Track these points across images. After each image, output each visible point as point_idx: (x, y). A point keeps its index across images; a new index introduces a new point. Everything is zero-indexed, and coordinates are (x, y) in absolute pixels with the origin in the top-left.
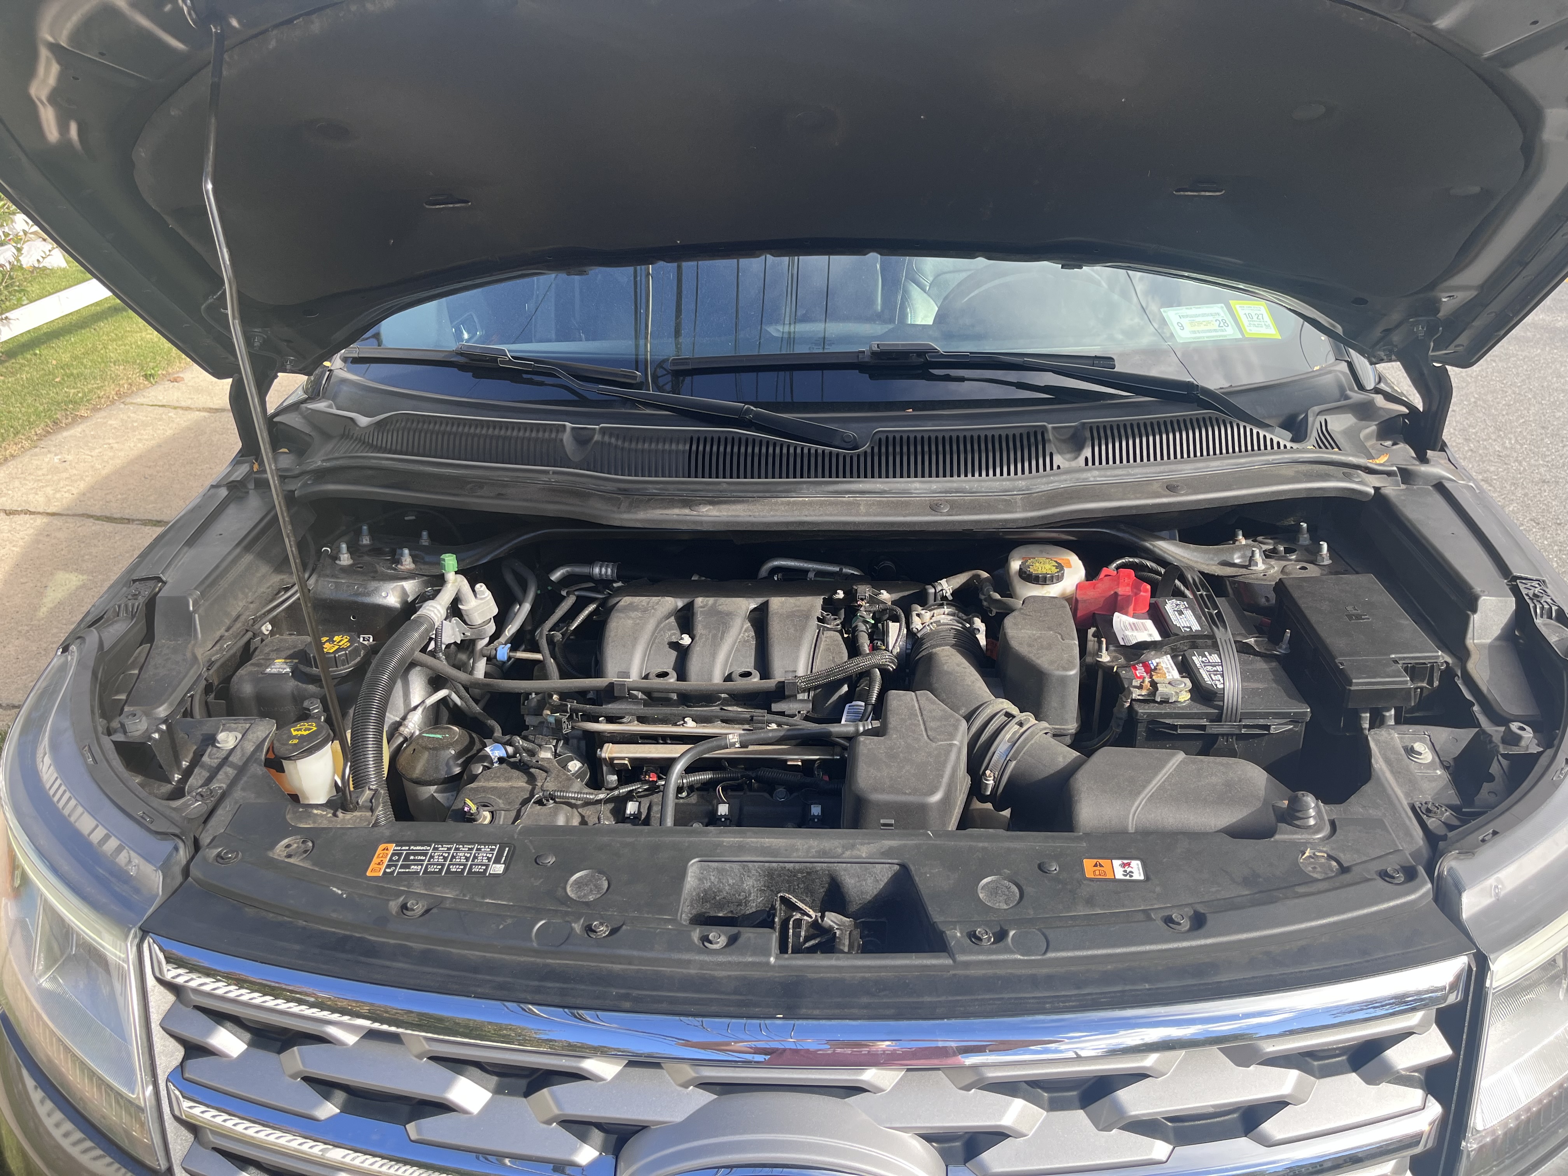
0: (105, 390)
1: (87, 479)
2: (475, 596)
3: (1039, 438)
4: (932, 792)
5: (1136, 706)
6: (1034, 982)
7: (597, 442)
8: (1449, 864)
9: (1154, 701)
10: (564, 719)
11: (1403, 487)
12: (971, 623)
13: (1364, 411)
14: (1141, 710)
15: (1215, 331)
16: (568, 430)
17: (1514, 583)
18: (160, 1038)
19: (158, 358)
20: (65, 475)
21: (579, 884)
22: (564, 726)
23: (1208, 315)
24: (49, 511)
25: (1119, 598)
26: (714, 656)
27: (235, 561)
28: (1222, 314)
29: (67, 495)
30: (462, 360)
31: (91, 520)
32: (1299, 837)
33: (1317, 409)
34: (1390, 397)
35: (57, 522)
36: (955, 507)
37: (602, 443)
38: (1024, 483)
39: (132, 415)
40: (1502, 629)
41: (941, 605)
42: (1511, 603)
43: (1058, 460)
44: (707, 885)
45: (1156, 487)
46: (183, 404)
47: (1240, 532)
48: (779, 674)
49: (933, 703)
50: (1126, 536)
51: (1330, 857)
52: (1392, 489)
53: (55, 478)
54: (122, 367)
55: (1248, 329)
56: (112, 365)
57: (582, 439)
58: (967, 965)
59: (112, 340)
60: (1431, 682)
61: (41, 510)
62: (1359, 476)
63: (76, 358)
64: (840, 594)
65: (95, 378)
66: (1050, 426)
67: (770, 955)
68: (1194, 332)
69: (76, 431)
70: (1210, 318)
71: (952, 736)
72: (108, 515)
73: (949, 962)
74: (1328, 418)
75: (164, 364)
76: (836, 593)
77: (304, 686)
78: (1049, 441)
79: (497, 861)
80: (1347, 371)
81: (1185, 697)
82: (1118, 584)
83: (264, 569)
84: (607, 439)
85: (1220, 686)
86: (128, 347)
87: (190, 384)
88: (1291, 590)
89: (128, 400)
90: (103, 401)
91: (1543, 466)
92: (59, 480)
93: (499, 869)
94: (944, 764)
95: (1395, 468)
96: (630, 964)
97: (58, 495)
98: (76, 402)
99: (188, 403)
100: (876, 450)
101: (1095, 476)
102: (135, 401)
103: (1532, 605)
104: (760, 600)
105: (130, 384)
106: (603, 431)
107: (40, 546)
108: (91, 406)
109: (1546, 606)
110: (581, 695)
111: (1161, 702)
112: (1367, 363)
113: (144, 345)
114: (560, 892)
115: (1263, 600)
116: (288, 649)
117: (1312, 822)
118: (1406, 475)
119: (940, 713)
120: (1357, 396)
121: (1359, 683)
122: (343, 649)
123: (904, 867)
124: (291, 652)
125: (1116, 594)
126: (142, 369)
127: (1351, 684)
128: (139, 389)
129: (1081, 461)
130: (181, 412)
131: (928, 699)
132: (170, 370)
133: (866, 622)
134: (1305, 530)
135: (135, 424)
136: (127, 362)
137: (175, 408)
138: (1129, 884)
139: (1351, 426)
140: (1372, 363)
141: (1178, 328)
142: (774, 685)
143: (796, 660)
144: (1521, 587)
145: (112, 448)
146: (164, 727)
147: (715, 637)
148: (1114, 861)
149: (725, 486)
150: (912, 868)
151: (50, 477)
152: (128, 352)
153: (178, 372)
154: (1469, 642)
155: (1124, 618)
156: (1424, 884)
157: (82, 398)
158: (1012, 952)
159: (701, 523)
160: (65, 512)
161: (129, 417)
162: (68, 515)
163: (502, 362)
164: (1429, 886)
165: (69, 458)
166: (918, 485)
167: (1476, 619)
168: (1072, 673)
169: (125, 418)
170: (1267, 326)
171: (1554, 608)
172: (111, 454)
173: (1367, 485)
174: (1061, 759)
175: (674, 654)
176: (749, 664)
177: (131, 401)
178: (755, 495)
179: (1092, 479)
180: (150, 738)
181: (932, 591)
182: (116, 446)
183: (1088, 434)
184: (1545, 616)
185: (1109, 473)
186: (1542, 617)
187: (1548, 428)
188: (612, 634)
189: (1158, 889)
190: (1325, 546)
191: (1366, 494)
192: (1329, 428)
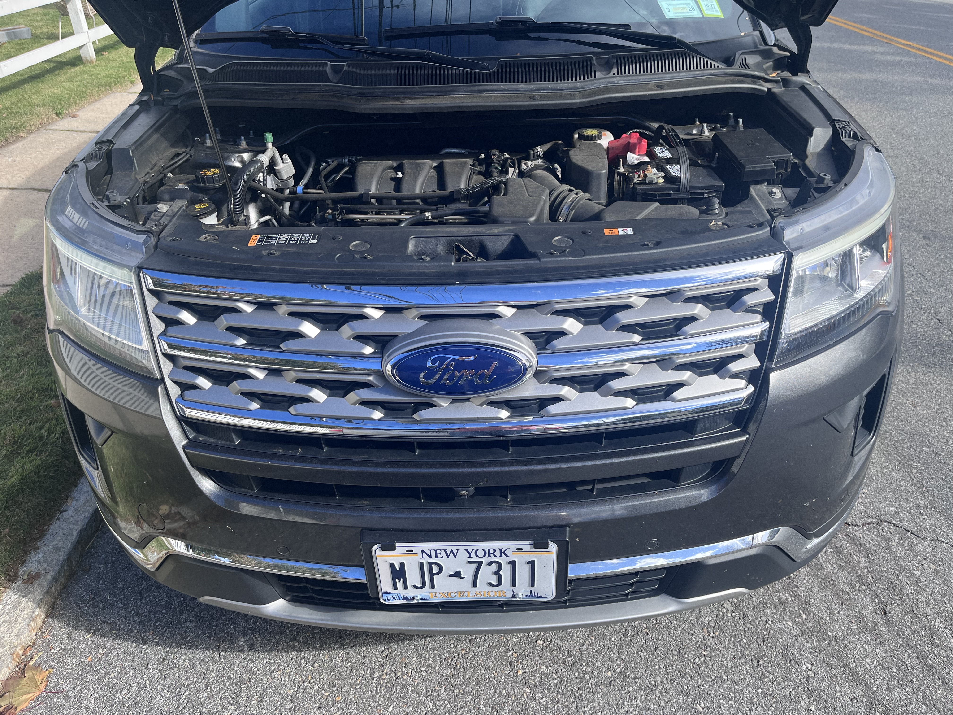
0: (34, 121)
1: (30, 170)
2: (283, 162)
3: (589, 63)
4: (531, 216)
5: (636, 186)
6: (578, 268)
7: (346, 71)
8: (779, 221)
9: (646, 184)
10: (337, 213)
11: (783, 89)
12: (553, 166)
13: (766, 54)
14: (639, 187)
15: (688, 13)
16: (329, 66)
17: (832, 122)
18: (153, 318)
19: (63, 103)
20: (16, 168)
21: (355, 246)
22: (337, 217)
23: (683, 4)
24: (10, 187)
25: (631, 145)
26: (415, 182)
27: (150, 136)
28: (692, 4)
29: (19, 178)
30: (265, 35)
31: (36, 191)
32: (710, 218)
33: (741, 52)
34: (781, 48)
35: (15, 192)
36: (543, 97)
37: (349, 71)
38: (580, 84)
39: (51, 136)
40: (825, 145)
41: (537, 159)
42: (830, 131)
43: (599, 74)
44: (419, 249)
45: (650, 86)
46: (81, 129)
47: (697, 119)
48: (450, 188)
49: (532, 182)
50: (636, 120)
51: (724, 224)
52: (777, 89)
53: (11, 170)
54: (42, 108)
55: (706, 12)
56: (36, 107)
57: (336, 70)
58: (546, 262)
59: (34, 94)
60: (786, 170)
61: (5, 187)
62: (759, 82)
63: (12, 104)
64: (483, 156)
65: (26, 114)
66: (594, 57)
67: (452, 262)
68: (676, 13)
69: (20, 144)
70: (685, 6)
71: (541, 195)
72: (45, 188)
73: (538, 262)
74: (747, 57)
75: (66, 106)
76: (480, 155)
77: (197, 194)
78: (594, 64)
79: (313, 238)
80: (759, 35)
81: (661, 181)
82: (630, 139)
83: (165, 144)
84: (351, 69)
85: (679, 176)
86: (44, 97)
87: (83, 118)
88: (720, 137)
89: (47, 128)
90: (33, 127)
91: (890, 149)
92: (13, 171)
93: (315, 241)
94: (537, 205)
95: (779, 79)
96: (384, 268)
97: (14, 179)
98: (17, 128)
99: (84, 128)
100: (500, 70)
101: (618, 80)
102: (52, 128)
103: (840, 131)
104: (439, 161)
105: (48, 118)
106: (348, 65)
107: (8, 205)
108: (26, 131)
109: (848, 132)
110: (346, 201)
111: (649, 184)
112: (770, 30)
113: (53, 96)
114: (346, 248)
115: (707, 149)
116: (185, 180)
117: (717, 211)
118: (785, 82)
119: (535, 186)
120: (763, 47)
121: (749, 167)
122: (216, 174)
123: (516, 236)
124: (187, 181)
125: (629, 142)
126: (54, 109)
127: (744, 168)
128: (53, 122)
129: (611, 74)
130: (80, 133)
131: (528, 180)
132: (70, 110)
133: (496, 168)
134: (732, 117)
135: (54, 141)
136: (45, 105)
137: (76, 131)
138: (626, 236)
139: (759, 62)
140: (772, 30)
141: (667, 11)
142: (448, 193)
143: (460, 182)
144: (836, 124)
145: (42, 153)
146: (129, 200)
147: (415, 173)
148: (619, 229)
149: (417, 89)
150: (520, 235)
151: (7, 169)
152: (44, 100)
153: (75, 112)
154: (808, 152)
155: (633, 155)
156: (766, 227)
157: (20, 126)
158: (568, 257)
159: (405, 108)
160: (20, 188)
161: (49, 137)
162: (22, 189)
163: (288, 35)
164: (769, 228)
165: (18, 159)
166: (523, 86)
167: (812, 140)
168: (604, 171)
169: (47, 137)
170: (717, 11)
171: (852, 133)
172: (42, 157)
173: (765, 87)
174: (597, 209)
175: (393, 183)
176: (434, 187)
177: (50, 128)
178: (434, 94)
179: (616, 82)
180: (123, 204)
181: (533, 152)
182: (44, 152)
183: (615, 61)
184: (847, 137)
185: (626, 78)
186: (845, 137)
187: (895, 129)
188: (360, 173)
189: (639, 237)
190: (741, 120)
191: (763, 91)
192: (747, 62)
